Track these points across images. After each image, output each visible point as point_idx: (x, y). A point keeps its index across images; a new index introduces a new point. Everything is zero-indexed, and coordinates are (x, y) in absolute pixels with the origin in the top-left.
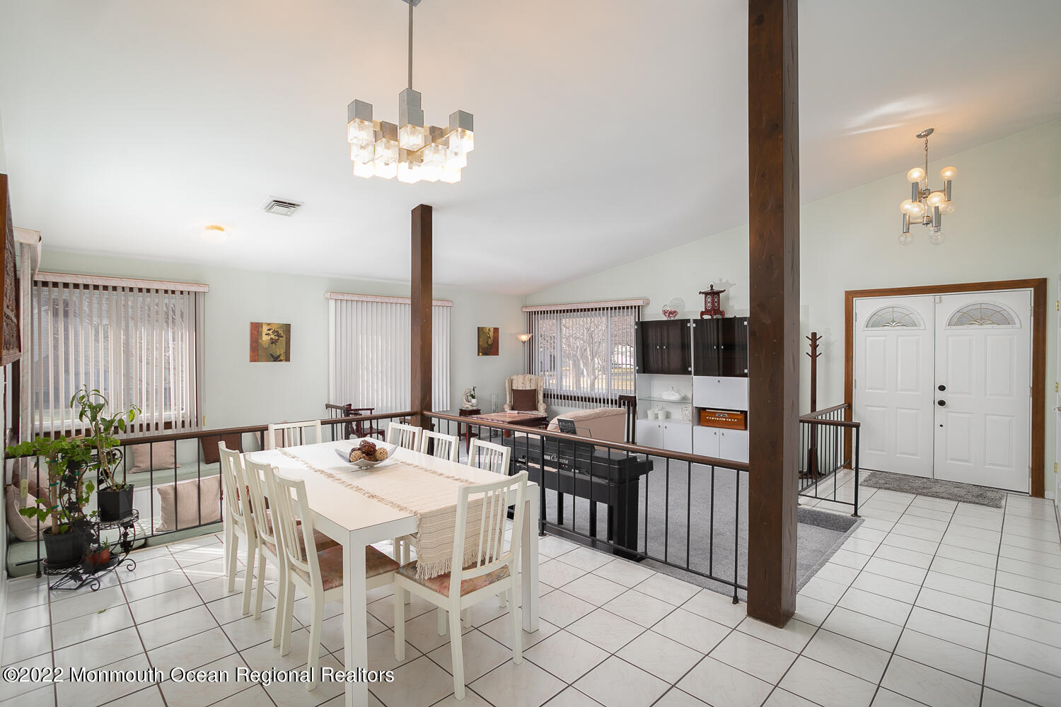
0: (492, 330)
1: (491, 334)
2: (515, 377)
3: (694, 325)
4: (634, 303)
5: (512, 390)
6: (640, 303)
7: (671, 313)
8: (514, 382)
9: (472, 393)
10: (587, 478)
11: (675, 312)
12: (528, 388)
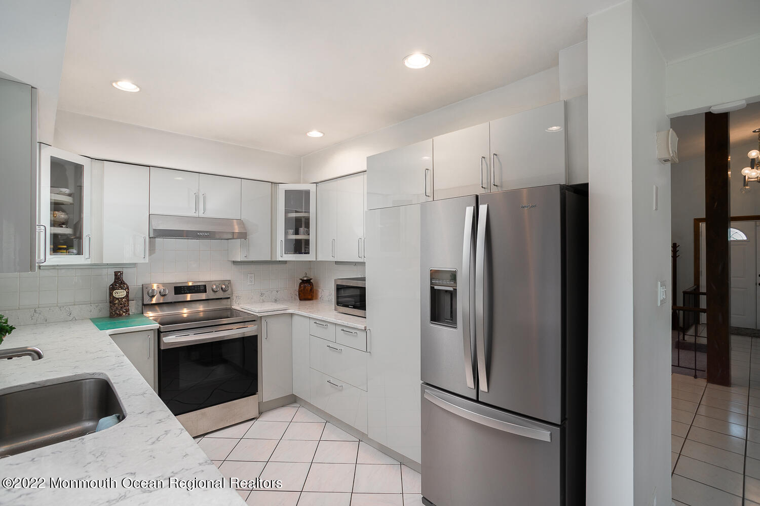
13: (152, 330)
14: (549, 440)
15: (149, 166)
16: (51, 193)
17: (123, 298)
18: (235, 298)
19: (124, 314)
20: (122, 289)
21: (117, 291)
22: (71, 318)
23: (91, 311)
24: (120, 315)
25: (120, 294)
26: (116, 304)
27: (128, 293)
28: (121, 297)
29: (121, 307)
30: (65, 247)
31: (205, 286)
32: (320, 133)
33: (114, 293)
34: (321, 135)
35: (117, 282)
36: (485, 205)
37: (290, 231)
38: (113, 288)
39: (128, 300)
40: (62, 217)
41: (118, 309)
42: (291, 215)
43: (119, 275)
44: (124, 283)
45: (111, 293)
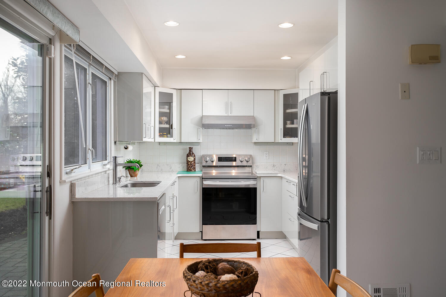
13: (199, 177)
14: (317, 230)
15: (202, 89)
16: (159, 108)
17: (192, 161)
18: (255, 167)
19: (193, 170)
20: (192, 156)
21: (189, 157)
22: (171, 170)
23: (179, 167)
24: (191, 170)
25: (191, 159)
26: (189, 164)
27: (195, 159)
28: (191, 161)
29: (191, 166)
30: (165, 133)
31: (235, 158)
32: (289, 57)
33: (188, 159)
34: (290, 58)
35: (190, 153)
36: (306, 104)
37: (288, 122)
38: (188, 156)
39: (195, 163)
40: (165, 119)
41: (190, 167)
42: (289, 111)
43: (191, 149)
44: (193, 154)
45: (187, 159)
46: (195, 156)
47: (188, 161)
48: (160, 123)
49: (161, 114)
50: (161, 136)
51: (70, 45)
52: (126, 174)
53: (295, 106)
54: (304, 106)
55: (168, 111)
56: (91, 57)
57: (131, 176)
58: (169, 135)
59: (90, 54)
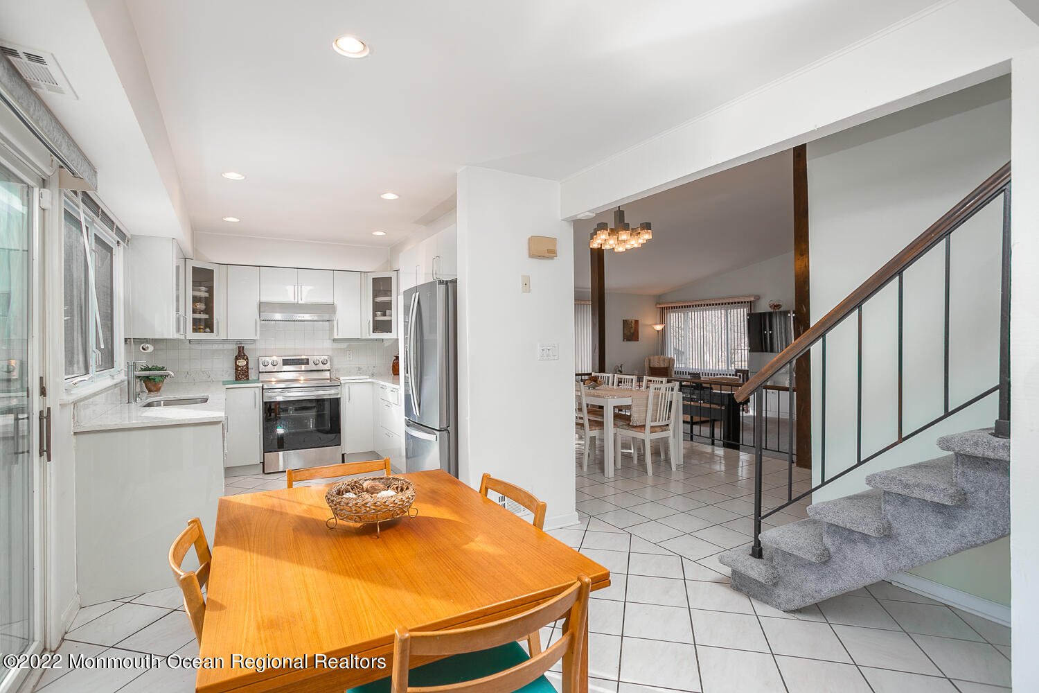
0: (634, 322)
1: (633, 325)
2: (652, 358)
3: (794, 315)
4: (746, 300)
5: (650, 367)
6: (752, 299)
7: (775, 306)
8: (652, 361)
9: (620, 369)
10: (708, 406)
11: (779, 305)
12: (662, 366)
13: (257, 388)
14: (435, 440)
15: (259, 266)
16: (192, 291)
17: (244, 366)
18: (335, 371)
19: (245, 378)
20: (243, 359)
21: (239, 361)
23: (225, 376)
24: (242, 379)
25: (242, 363)
26: (239, 370)
27: (248, 362)
28: (242, 365)
29: (243, 373)
30: (202, 327)
31: (307, 359)
35: (239, 355)
36: (418, 294)
37: (379, 313)
38: (237, 359)
39: (248, 368)
40: (201, 306)
41: (241, 375)
42: (379, 299)
43: (241, 349)
44: (245, 355)
45: (236, 363)
46: (247, 358)
47: (237, 367)
48: (194, 311)
49: (196, 300)
50: (195, 330)
51: (75, 192)
52: (141, 387)
53: (388, 292)
54: (414, 295)
55: (207, 295)
56: (100, 210)
57: (150, 391)
58: (208, 330)
59: (99, 207)
